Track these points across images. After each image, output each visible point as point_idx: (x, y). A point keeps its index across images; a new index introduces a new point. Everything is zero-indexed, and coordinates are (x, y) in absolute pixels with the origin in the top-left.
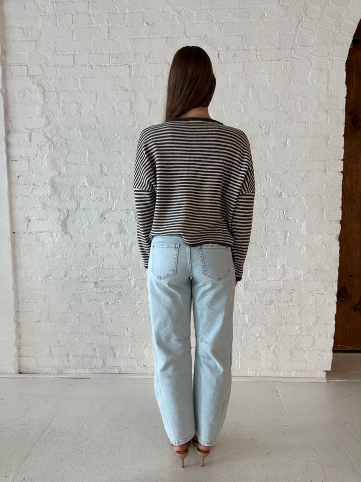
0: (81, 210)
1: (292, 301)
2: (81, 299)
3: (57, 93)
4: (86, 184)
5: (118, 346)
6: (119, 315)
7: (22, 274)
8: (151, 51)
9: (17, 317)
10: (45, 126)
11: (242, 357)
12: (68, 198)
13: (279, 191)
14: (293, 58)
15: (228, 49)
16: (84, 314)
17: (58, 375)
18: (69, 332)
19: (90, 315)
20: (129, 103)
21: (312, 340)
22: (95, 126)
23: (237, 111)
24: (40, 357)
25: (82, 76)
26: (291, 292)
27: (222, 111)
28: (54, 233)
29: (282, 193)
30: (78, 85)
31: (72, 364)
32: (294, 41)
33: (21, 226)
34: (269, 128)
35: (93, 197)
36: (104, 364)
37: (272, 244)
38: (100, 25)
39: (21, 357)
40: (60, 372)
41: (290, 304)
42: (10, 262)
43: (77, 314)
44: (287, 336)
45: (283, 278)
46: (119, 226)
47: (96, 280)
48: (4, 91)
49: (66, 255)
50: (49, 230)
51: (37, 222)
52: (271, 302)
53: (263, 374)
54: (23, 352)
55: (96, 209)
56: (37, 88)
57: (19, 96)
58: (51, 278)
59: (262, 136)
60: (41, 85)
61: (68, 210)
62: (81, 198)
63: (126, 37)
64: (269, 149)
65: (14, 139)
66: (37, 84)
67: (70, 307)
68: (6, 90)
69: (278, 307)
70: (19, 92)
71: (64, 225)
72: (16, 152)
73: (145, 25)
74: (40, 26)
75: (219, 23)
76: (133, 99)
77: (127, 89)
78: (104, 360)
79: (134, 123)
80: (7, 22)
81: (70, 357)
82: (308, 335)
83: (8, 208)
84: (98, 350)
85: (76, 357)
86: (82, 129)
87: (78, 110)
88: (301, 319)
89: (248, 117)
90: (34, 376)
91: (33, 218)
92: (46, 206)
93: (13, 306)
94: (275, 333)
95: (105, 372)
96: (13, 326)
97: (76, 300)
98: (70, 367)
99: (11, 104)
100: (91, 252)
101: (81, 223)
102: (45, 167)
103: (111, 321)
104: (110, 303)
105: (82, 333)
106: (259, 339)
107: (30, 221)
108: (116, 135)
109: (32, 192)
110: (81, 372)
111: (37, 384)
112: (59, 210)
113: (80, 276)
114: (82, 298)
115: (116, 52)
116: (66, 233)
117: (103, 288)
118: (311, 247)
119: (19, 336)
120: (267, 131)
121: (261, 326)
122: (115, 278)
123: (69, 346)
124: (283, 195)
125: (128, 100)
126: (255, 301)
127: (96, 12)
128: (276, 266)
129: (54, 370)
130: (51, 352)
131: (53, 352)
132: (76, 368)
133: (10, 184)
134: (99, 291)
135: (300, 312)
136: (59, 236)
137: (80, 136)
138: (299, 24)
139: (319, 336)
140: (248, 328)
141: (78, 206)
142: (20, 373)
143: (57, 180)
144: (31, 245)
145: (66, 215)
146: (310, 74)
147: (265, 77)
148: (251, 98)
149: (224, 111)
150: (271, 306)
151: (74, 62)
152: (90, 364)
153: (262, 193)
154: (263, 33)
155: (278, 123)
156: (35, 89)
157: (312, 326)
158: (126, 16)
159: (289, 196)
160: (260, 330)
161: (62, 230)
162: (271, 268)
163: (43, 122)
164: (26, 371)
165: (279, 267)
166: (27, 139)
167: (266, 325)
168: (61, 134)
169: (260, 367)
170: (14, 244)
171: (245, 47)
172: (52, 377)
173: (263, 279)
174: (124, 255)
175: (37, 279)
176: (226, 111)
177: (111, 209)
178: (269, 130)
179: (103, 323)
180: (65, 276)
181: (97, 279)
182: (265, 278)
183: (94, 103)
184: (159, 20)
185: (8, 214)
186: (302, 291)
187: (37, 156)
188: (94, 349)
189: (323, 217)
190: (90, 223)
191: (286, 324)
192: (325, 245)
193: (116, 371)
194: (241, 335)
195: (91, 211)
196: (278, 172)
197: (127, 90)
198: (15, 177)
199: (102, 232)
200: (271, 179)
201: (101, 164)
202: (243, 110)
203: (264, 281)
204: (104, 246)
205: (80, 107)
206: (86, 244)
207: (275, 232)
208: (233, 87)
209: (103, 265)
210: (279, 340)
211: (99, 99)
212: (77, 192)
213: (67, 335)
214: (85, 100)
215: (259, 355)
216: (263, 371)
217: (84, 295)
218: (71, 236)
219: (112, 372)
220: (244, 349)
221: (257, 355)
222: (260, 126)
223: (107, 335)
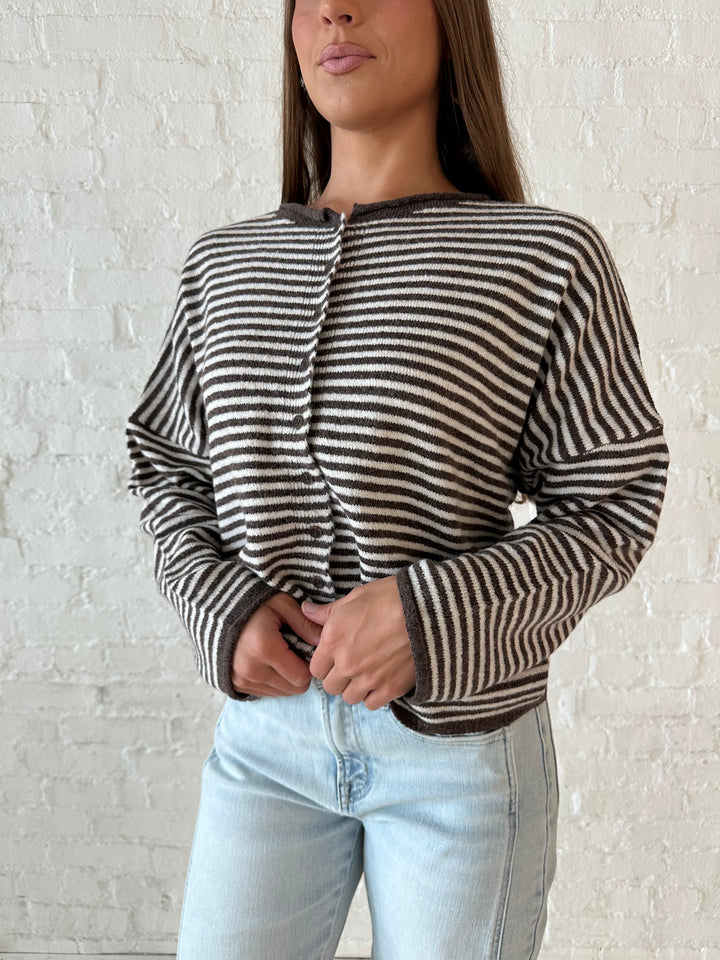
0: (52, 460)
1: (717, 748)
2: (57, 738)
4: (68, 376)
5: (174, 875)
6: (176, 786)
11: (557, 910)
12: (8, 421)
13: (699, 409)
16: (68, 780)
18: (23, 833)
19: (86, 784)
20: (212, 109)
22: (96, 181)
23: (571, 144)
25: (51, 11)
26: (714, 722)
29: (705, 416)
30: (37, 41)
31: (34, 925)
34: (674, 205)
35: (90, 418)
36: (134, 926)
37: (669, 575)
41: (710, 758)
43: (45, 781)
44: (695, 849)
45: (695, 679)
47: (101, 682)
52: (654, 753)
53: (617, 954)
55: (100, 457)
59: (652, 230)
61: (8, 459)
62: (52, 419)
64: (672, 275)
67: (24, 761)
69: (676, 766)
76: (224, 94)
77: (206, 58)
78: (132, 915)
79: (228, 177)
81: (30, 906)
84: (113, 887)
85: (46, 905)
86: (53, 193)
87: (40, 127)
89: (609, 166)
94: (660, 840)
95: (138, 949)
97: (41, 741)
98: (29, 936)
100: (84, 595)
101: (51, 501)
103: (153, 805)
104: (149, 751)
105: (64, 838)
106: (609, 860)
108: (167, 215)
110: (62, 950)
113: (50, 667)
114: (61, 733)
116: (5, 534)
117: (124, 707)
120: (667, 213)
121: (620, 822)
122: (165, 677)
123: (23, 874)
124: (709, 422)
125: (208, 97)
126: (607, 750)
128: (677, 645)
132: (47, 938)
134: (113, 714)
137: (48, 216)
140: (580, 828)
141: (41, 448)
145: (3, 476)
147: (670, 33)
148: (619, 101)
150: (654, 765)
152: (90, 927)
155: (704, 190)
160: (615, 832)
162: (662, 651)
165: (684, 648)
167: (633, 818)
169: (607, 935)
173: (636, 684)
176: (537, 143)
178: (673, 211)
179: (128, 809)
181: (106, 677)
182: (641, 681)
183: (92, 102)
188: (103, 885)
190: (80, 502)
193: (172, 946)
195: (82, 462)
196: (697, 348)
197: (204, 62)
199: (118, 530)
200: (673, 371)
201: (115, 308)
202: (591, 143)
203: (639, 690)
204: (126, 575)
205: (46, 116)
206: (69, 568)
207: (679, 538)
208: (562, 62)
209: (123, 636)
210: (669, 862)
211: (110, 91)
212: (37, 399)
213: (18, 842)
214: (61, 93)
215: (607, 904)
216: (616, 947)
217: (65, 727)
218: (19, 541)
219: (159, 951)
220: (565, 886)
221: (602, 903)
222: (645, 197)
223: (141, 843)
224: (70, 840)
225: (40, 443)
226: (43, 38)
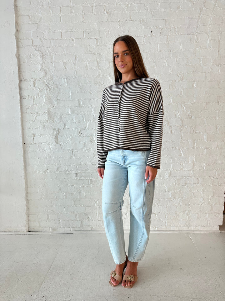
0: (67, 129)
1: (198, 183)
2: (67, 184)
3: (51, 56)
4: (70, 113)
5: (90, 213)
6: (91, 193)
7: (30, 169)
8: (110, 29)
9: (27, 196)
10: (44, 76)
11: (168, 218)
12: (59, 122)
13: (190, 115)
14: (197, 33)
15: (157, 28)
16: (69, 193)
17: (53, 232)
18: (60, 205)
19: (73, 194)
20: (96, 62)
21: (211, 206)
22: (75, 76)
23: (163, 66)
24: (42, 221)
25: (66, 45)
26: (198, 177)
27: (154, 66)
28: (50, 144)
31: (62, 225)
32: (198, 23)
33: (29, 140)
35: (74, 121)
36: (82, 224)
37: (186, 148)
38: (77, 14)
39: (29, 222)
40: (54, 230)
41: (197, 185)
42: (23, 162)
43: (65, 193)
44: (195, 204)
45: (193, 169)
46: (90, 138)
47: (76, 172)
48: (18, 56)
49: (58, 157)
50: (47, 142)
51: (39, 137)
52: (186, 184)
53: (181, 228)
54: (31, 219)
55: (76, 128)
56: (38, 53)
57: (27, 58)
58: (48, 171)
59: (179, 81)
60: (41, 51)
61: (58, 129)
62: (67, 121)
63: (94, 21)
64: (183, 89)
65: (24, 85)
66: (39, 51)
67: (60, 189)
68: (19, 55)
69: (190, 187)
70: (27, 56)
71: (56, 138)
72: (25, 93)
73: (106, 13)
74: (40, 15)
75: (152, 12)
76: (98, 60)
77: (95, 53)
78: (82, 222)
79: (99, 75)
80: (19, 12)
81: (61, 220)
82: (208, 204)
83: (21, 128)
84: (78, 216)
85: (64, 220)
86: (67, 79)
87: (64, 67)
88: (204, 194)
89: (170, 70)
90: (38, 233)
91: (37, 134)
92: (45, 126)
93: (24, 190)
94: (188, 203)
95: (83, 229)
96: (25, 202)
97: (64, 185)
98: (60, 227)
99: (22, 63)
100: (73, 155)
101: (67, 137)
102: (44, 102)
103: (86, 198)
104: (85, 186)
105: (68, 206)
106: (178, 207)
107: (34, 136)
108: (88, 82)
109: (36, 118)
110: (67, 230)
111: (41, 238)
112: (53, 129)
113: (66, 170)
114: (68, 183)
115: (88, 30)
116: (58, 143)
117: (81, 177)
118: (210, 149)
119: (28, 209)
120: (182, 78)
121: (180, 199)
122: (89, 171)
123: (59, 214)
124: (192, 117)
125: (96, 60)
126: (176, 184)
127: (75, 5)
128: (188, 162)
129: (50, 229)
130: (48, 218)
131: (50, 218)
132: (64, 228)
133: (22, 113)
134: (79, 179)
135: (203, 190)
136: (53, 145)
137: (66, 83)
138: (201, 12)
139: (215, 204)
140: (171, 200)
142: (29, 231)
143: (52, 110)
144: (36, 151)
145: (58, 132)
146: (208, 42)
147: (180, 45)
148: (172, 58)
149: (155, 66)
150: (186, 187)
151: (62, 37)
152: (73, 225)
153: (179, 117)
154: (179, 18)
155: (189, 73)
156: (37, 54)
157: (210, 198)
158: (94, 8)
159: (196, 118)
160: (179, 201)
161: (55, 141)
162: (186, 163)
163: (42, 74)
164: (33, 230)
165: (190, 162)
166: (32, 85)
167: (182, 198)
168: (54, 82)
169: (179, 224)
170: (25, 151)
171: (168, 26)
172: (49, 233)
173: (180, 170)
174: (94, 156)
175: (40, 172)
177: (85, 128)
178: (183, 77)
179: (81, 199)
180: (57, 170)
182: (182, 169)
183: (74, 62)
184: (114, 10)
185: (21, 132)
186: (204, 177)
187: (38, 95)
188: (76, 215)
189: (217, 131)
190: (72, 137)
191: (195, 197)
192: (219, 148)
193: (90, 228)
194: (167, 205)
195: (73, 129)
196: (189, 103)
197: (95, 54)
198: (25, 109)
199: (79, 142)
200: (184, 108)
201: (79, 100)
202: (167, 65)
203: (181, 171)
204: (81, 151)
205: (66, 65)
206: (70, 150)
207: (188, 140)
208: (161, 51)
209: (80, 163)
210: (190, 207)
211: (77, 59)
212: (64, 118)
213: (59, 207)
214: (68, 60)
215: (178, 217)
216: (181, 226)
217: (69, 182)
218: (61, 145)
219: (87, 230)
220: (169, 213)
221: (177, 217)
222: (177, 75)
223: (83, 206)
224: (69, 206)
225: (65, 126)
226: (65, 50)
